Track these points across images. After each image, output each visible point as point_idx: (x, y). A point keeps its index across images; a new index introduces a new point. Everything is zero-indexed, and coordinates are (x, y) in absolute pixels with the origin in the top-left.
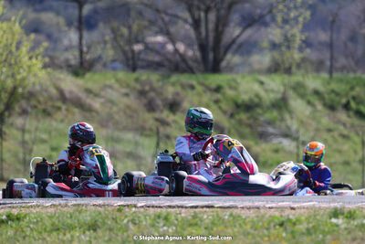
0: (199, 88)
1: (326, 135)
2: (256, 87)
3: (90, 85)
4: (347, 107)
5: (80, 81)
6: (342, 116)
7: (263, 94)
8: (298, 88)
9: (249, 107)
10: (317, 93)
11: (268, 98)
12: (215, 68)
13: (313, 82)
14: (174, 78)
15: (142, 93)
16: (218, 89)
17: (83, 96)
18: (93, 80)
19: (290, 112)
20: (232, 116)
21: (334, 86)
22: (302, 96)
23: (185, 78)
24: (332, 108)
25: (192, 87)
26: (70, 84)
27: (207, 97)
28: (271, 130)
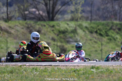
0: (47, 26)
1: (89, 42)
2: (66, 26)
3: (10, 25)
4: (96, 32)
5: (7, 24)
6: (95, 35)
7: (68, 28)
8: (80, 26)
9: (64, 32)
10: (86, 27)
11: (70, 29)
12: (52, 19)
13: (85, 24)
14: (39, 23)
15: (28, 28)
16: (53, 26)
17: (8, 29)
18: (11, 23)
19: (77, 34)
20: (58, 35)
21: (92, 25)
22: (82, 29)
23: (42, 23)
24: (91, 32)
25: (45, 26)
26: (4, 25)
27: (49, 29)
28: (71, 40)
